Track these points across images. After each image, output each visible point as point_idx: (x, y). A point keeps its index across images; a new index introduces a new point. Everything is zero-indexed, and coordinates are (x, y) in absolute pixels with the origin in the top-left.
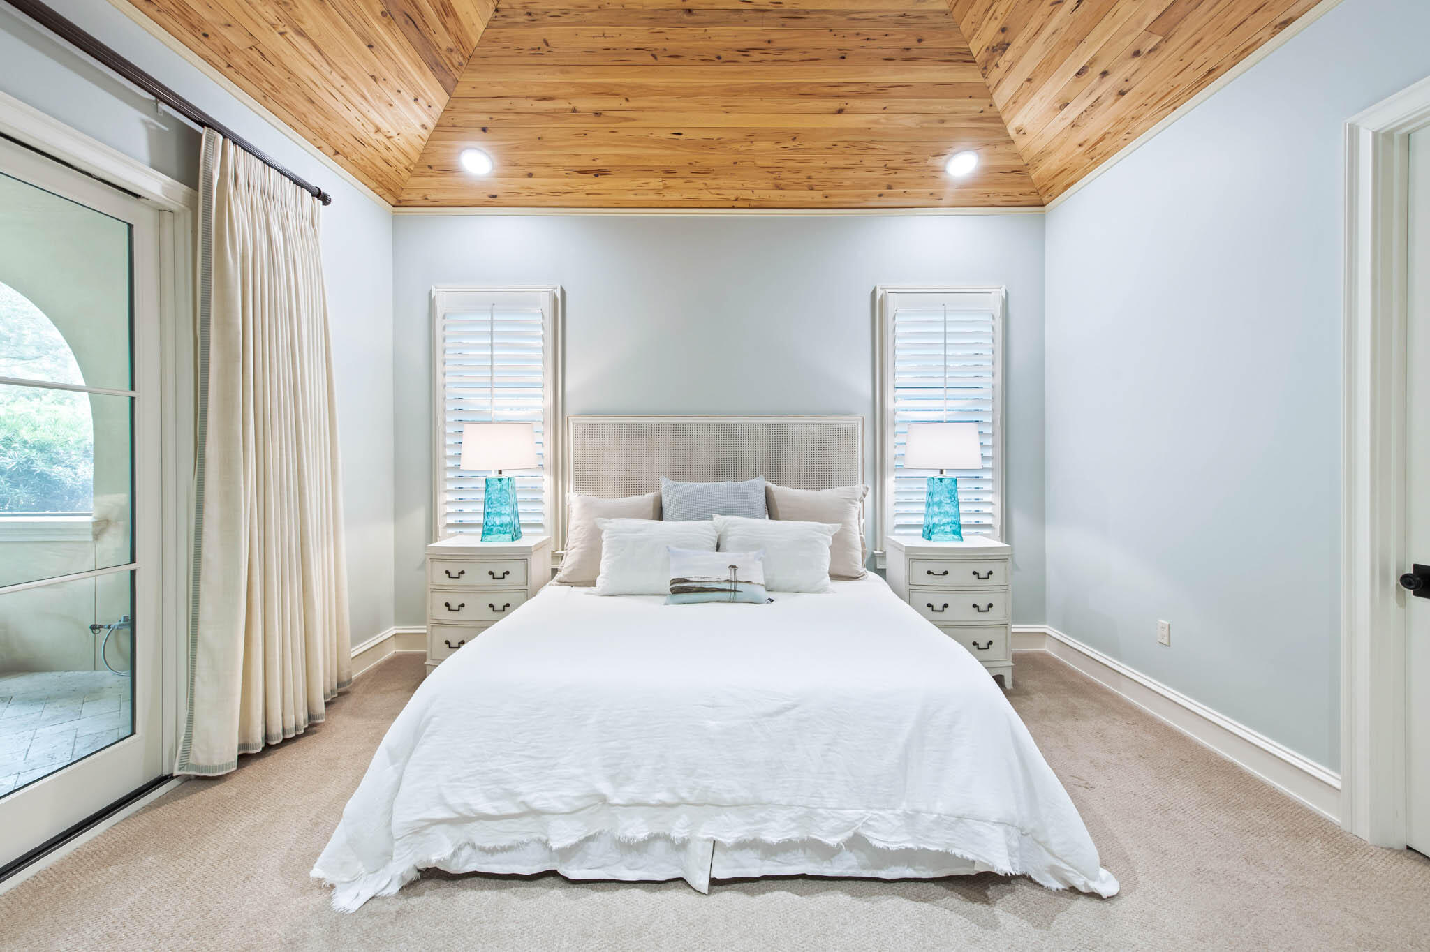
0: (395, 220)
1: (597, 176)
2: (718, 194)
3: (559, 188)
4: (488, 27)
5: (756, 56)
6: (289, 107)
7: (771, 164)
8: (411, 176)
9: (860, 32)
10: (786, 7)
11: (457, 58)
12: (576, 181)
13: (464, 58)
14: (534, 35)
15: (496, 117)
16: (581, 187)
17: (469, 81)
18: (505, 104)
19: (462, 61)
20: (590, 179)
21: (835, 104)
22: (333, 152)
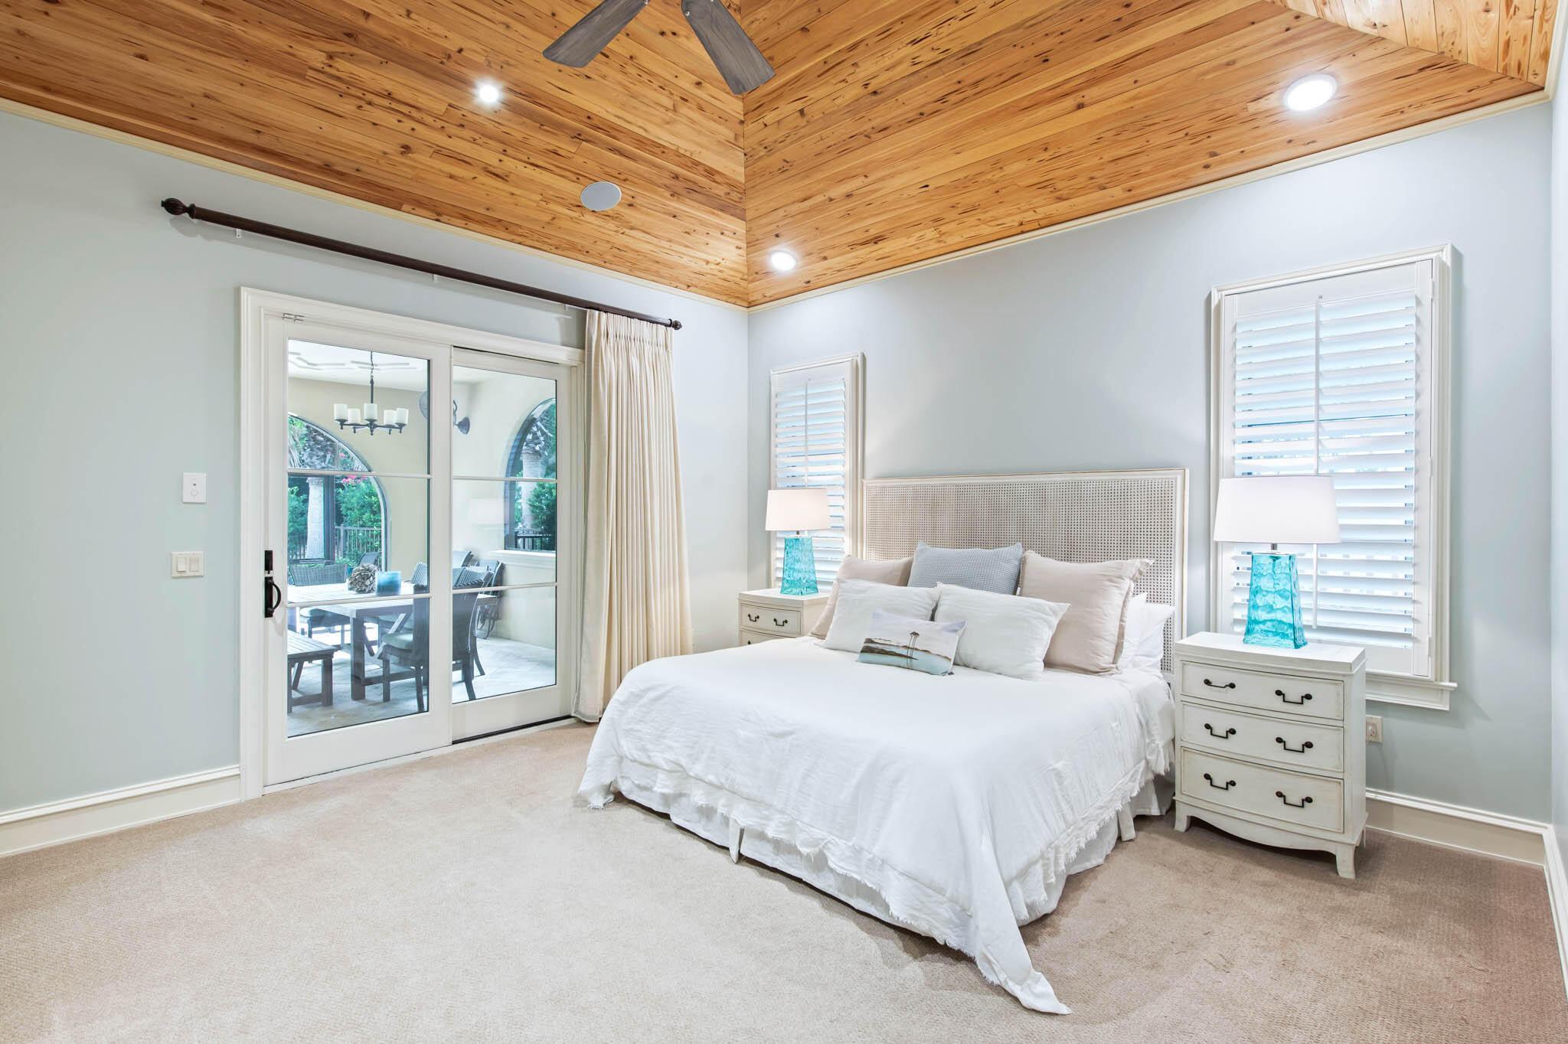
0: (751, 319)
1: (876, 243)
2: (998, 225)
3: (853, 262)
4: (745, 168)
5: (954, 98)
6: (646, 270)
7: (1036, 180)
8: (749, 283)
9: (1047, 32)
10: (955, 50)
11: (735, 196)
12: (863, 252)
13: (741, 193)
14: (775, 160)
15: (781, 224)
16: (869, 256)
17: (753, 206)
18: (781, 213)
19: (741, 196)
20: (872, 247)
21: (1069, 102)
22: (686, 287)
